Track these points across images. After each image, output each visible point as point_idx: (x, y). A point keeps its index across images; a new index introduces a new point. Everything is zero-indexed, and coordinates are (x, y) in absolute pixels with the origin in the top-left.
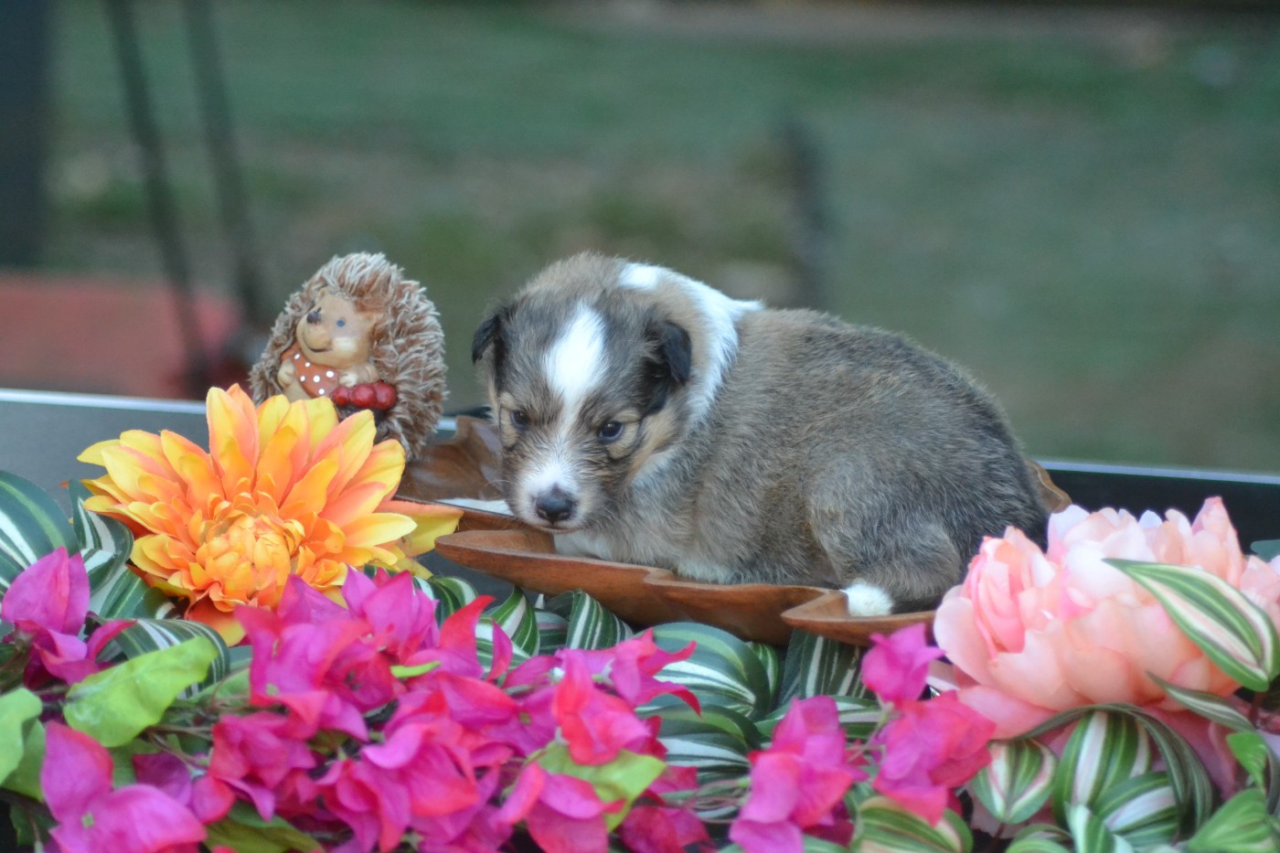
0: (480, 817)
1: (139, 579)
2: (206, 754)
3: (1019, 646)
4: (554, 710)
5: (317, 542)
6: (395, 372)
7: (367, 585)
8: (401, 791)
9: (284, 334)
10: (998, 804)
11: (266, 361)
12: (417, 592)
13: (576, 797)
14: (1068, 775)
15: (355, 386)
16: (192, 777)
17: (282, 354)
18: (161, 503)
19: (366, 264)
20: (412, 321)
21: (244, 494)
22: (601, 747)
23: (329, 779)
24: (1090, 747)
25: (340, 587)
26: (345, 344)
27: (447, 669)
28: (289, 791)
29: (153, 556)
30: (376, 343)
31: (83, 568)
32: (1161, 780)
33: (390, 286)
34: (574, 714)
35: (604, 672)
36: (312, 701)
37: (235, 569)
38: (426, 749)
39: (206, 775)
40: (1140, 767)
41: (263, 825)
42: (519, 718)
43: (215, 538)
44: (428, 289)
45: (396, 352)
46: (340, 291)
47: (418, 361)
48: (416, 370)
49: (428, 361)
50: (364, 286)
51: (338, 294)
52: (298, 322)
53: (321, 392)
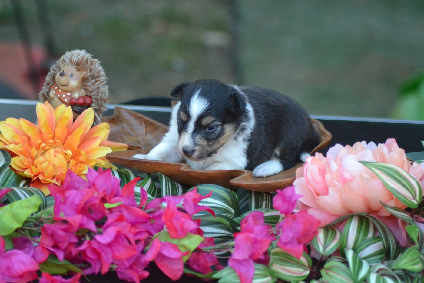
0: (138, 259)
1: (14, 172)
2: (39, 237)
3: (326, 193)
4: (163, 219)
5: (77, 157)
6: (91, 92)
7: (95, 174)
8: (109, 250)
9: (51, 80)
10: (321, 249)
11: (45, 90)
12: (113, 176)
13: (172, 250)
14: (345, 238)
15: (78, 98)
16: (34, 246)
17: (50, 87)
18: (21, 145)
19: (79, 54)
20: (97, 74)
21: (50, 141)
22: (181, 233)
23: (83, 248)
24: (352, 228)
25: (86, 174)
26: (74, 83)
27: (125, 204)
28: (69, 251)
29: (18, 164)
30: (84, 82)
32: (378, 240)
33: (88, 62)
34: (171, 221)
35: (181, 204)
36: (76, 219)
37: (48, 167)
38: (119, 236)
39: (39, 245)
40: (370, 235)
41: (60, 263)
42: (150, 221)
43: (40, 157)
44: (101, 62)
45: (92, 85)
46: (71, 64)
47: (99, 88)
48: (98, 91)
49: (102, 87)
50: (79, 62)
51: (70, 65)
52: (56, 75)
53: (66, 100)
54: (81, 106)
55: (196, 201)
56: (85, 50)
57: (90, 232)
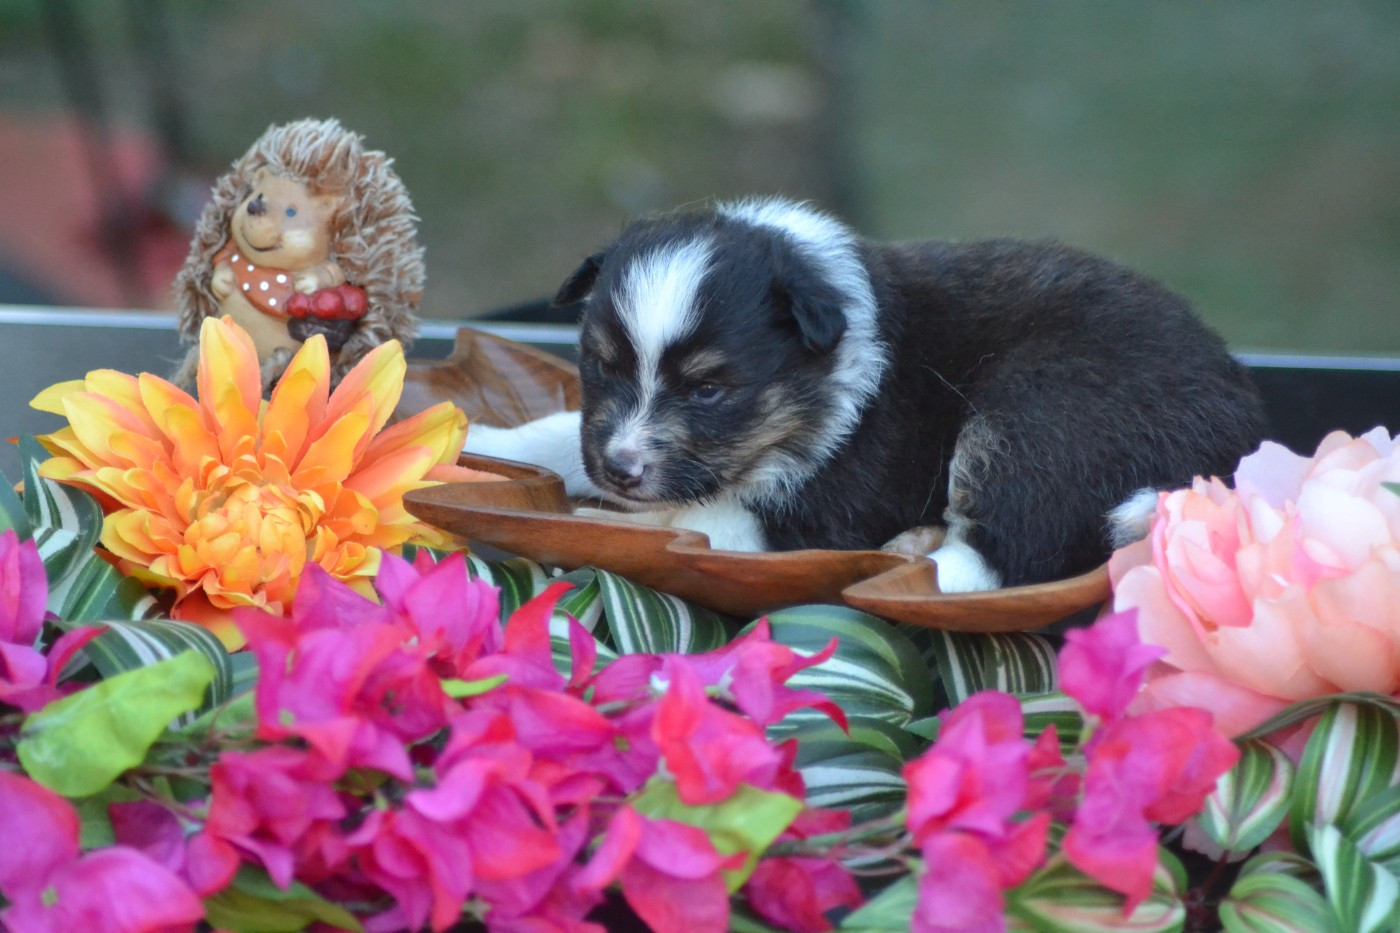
0: (563, 880)
1: (111, 568)
2: (203, 802)
4: (656, 735)
5: (342, 519)
6: (364, 270)
7: (407, 572)
8: (460, 848)
9: (215, 230)
10: (1220, 827)
11: (195, 267)
12: (473, 581)
13: (684, 850)
14: (1308, 788)
15: (316, 292)
16: (186, 832)
17: (214, 256)
18: (138, 469)
19: (316, 134)
20: (382, 203)
21: (247, 457)
22: (716, 784)
23: (364, 836)
24: (1336, 748)
25: (371, 577)
26: (299, 239)
28: (310, 851)
29: (129, 537)
30: (338, 235)
31: (37, 557)
33: (350, 160)
34: (681, 740)
35: (723, 685)
36: (337, 732)
37: (236, 554)
38: (493, 792)
39: (203, 832)
41: (280, 896)
42: (614, 744)
43: (209, 514)
44: (396, 162)
45: (365, 244)
46: (286, 170)
47: (389, 254)
48: (389, 266)
49: (402, 253)
50: (317, 163)
51: (284, 173)
52: (233, 214)
53: (272, 302)
54: (327, 323)
55: (779, 674)
56: (336, 118)
57: (391, 784)
